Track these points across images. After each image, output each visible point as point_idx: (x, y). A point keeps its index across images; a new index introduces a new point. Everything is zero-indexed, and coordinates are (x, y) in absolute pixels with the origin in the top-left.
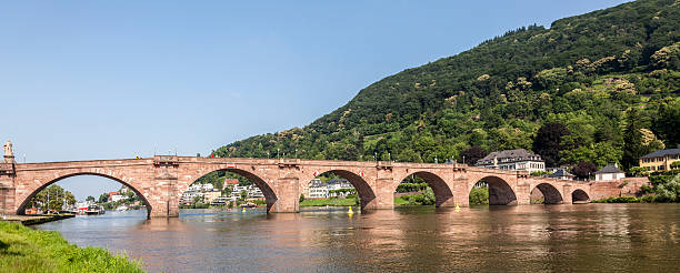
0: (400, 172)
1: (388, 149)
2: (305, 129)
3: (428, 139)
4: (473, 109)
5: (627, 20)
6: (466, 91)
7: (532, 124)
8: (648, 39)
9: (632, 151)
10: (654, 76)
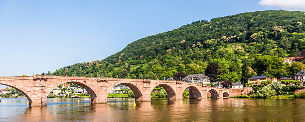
0: (154, 84)
1: (141, 71)
2: (102, 61)
3: (160, 68)
4: (178, 55)
5: (241, 21)
6: (175, 47)
7: (203, 63)
8: (249, 29)
9: (244, 76)
10: (251, 45)
